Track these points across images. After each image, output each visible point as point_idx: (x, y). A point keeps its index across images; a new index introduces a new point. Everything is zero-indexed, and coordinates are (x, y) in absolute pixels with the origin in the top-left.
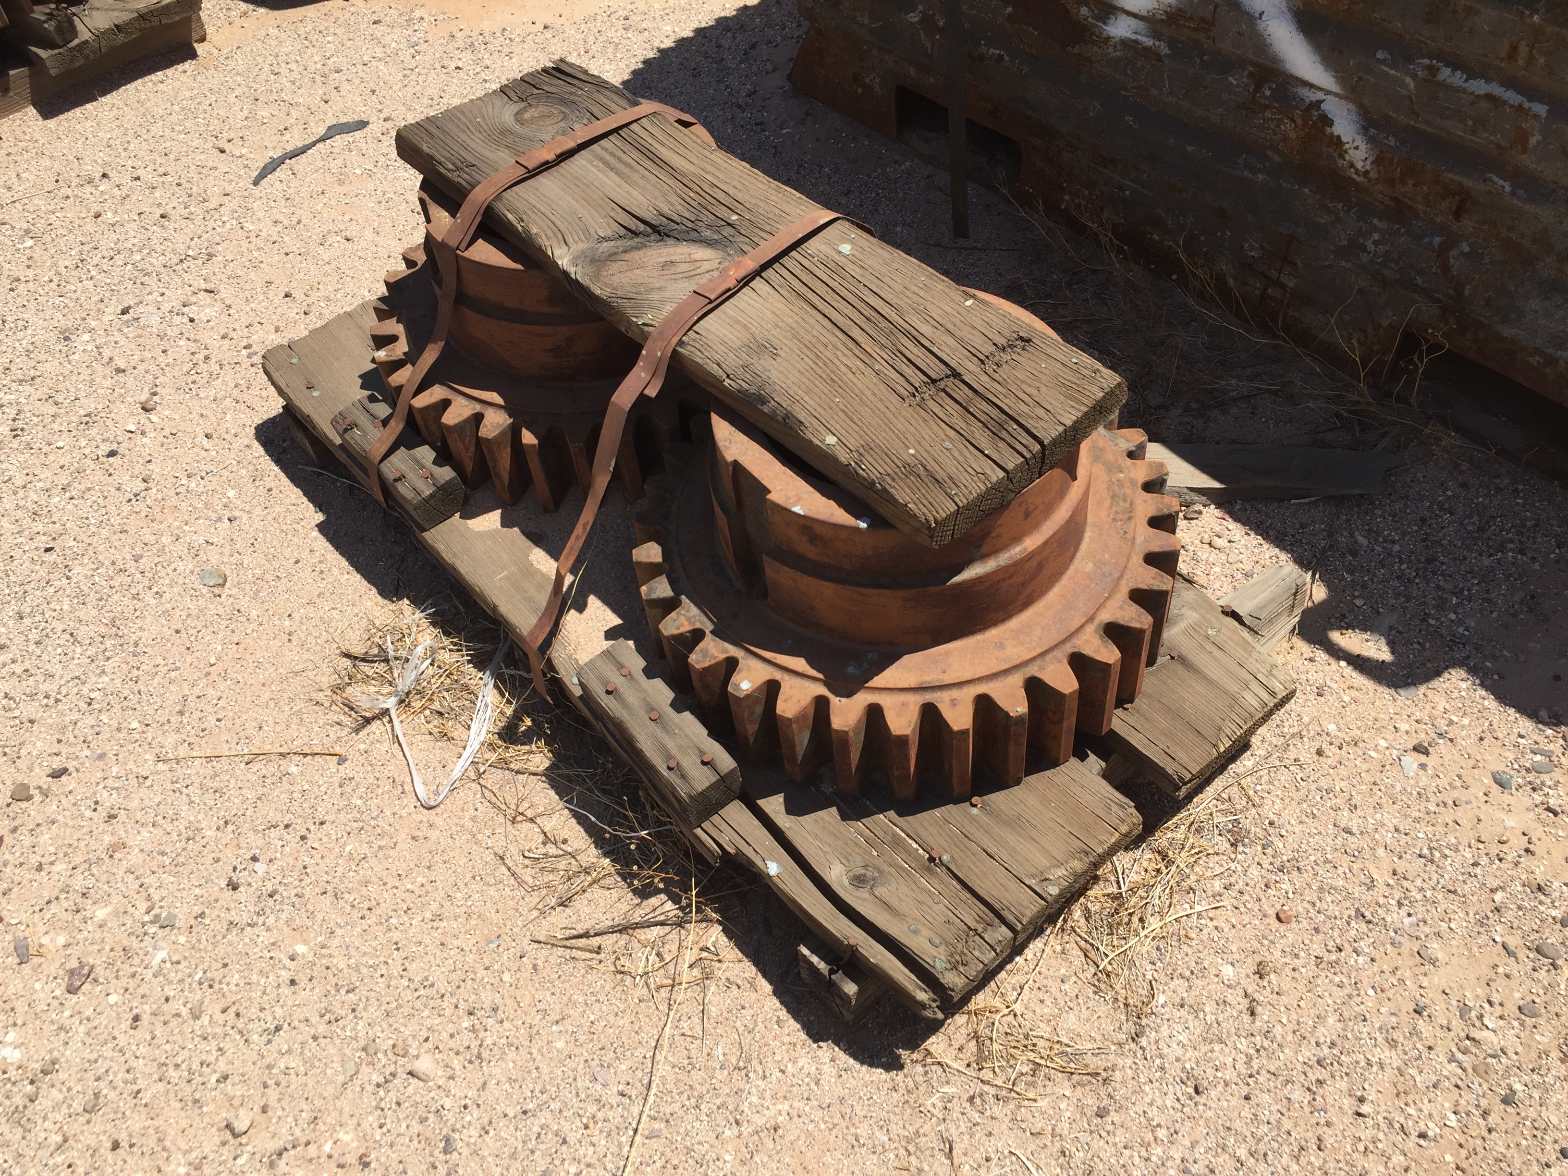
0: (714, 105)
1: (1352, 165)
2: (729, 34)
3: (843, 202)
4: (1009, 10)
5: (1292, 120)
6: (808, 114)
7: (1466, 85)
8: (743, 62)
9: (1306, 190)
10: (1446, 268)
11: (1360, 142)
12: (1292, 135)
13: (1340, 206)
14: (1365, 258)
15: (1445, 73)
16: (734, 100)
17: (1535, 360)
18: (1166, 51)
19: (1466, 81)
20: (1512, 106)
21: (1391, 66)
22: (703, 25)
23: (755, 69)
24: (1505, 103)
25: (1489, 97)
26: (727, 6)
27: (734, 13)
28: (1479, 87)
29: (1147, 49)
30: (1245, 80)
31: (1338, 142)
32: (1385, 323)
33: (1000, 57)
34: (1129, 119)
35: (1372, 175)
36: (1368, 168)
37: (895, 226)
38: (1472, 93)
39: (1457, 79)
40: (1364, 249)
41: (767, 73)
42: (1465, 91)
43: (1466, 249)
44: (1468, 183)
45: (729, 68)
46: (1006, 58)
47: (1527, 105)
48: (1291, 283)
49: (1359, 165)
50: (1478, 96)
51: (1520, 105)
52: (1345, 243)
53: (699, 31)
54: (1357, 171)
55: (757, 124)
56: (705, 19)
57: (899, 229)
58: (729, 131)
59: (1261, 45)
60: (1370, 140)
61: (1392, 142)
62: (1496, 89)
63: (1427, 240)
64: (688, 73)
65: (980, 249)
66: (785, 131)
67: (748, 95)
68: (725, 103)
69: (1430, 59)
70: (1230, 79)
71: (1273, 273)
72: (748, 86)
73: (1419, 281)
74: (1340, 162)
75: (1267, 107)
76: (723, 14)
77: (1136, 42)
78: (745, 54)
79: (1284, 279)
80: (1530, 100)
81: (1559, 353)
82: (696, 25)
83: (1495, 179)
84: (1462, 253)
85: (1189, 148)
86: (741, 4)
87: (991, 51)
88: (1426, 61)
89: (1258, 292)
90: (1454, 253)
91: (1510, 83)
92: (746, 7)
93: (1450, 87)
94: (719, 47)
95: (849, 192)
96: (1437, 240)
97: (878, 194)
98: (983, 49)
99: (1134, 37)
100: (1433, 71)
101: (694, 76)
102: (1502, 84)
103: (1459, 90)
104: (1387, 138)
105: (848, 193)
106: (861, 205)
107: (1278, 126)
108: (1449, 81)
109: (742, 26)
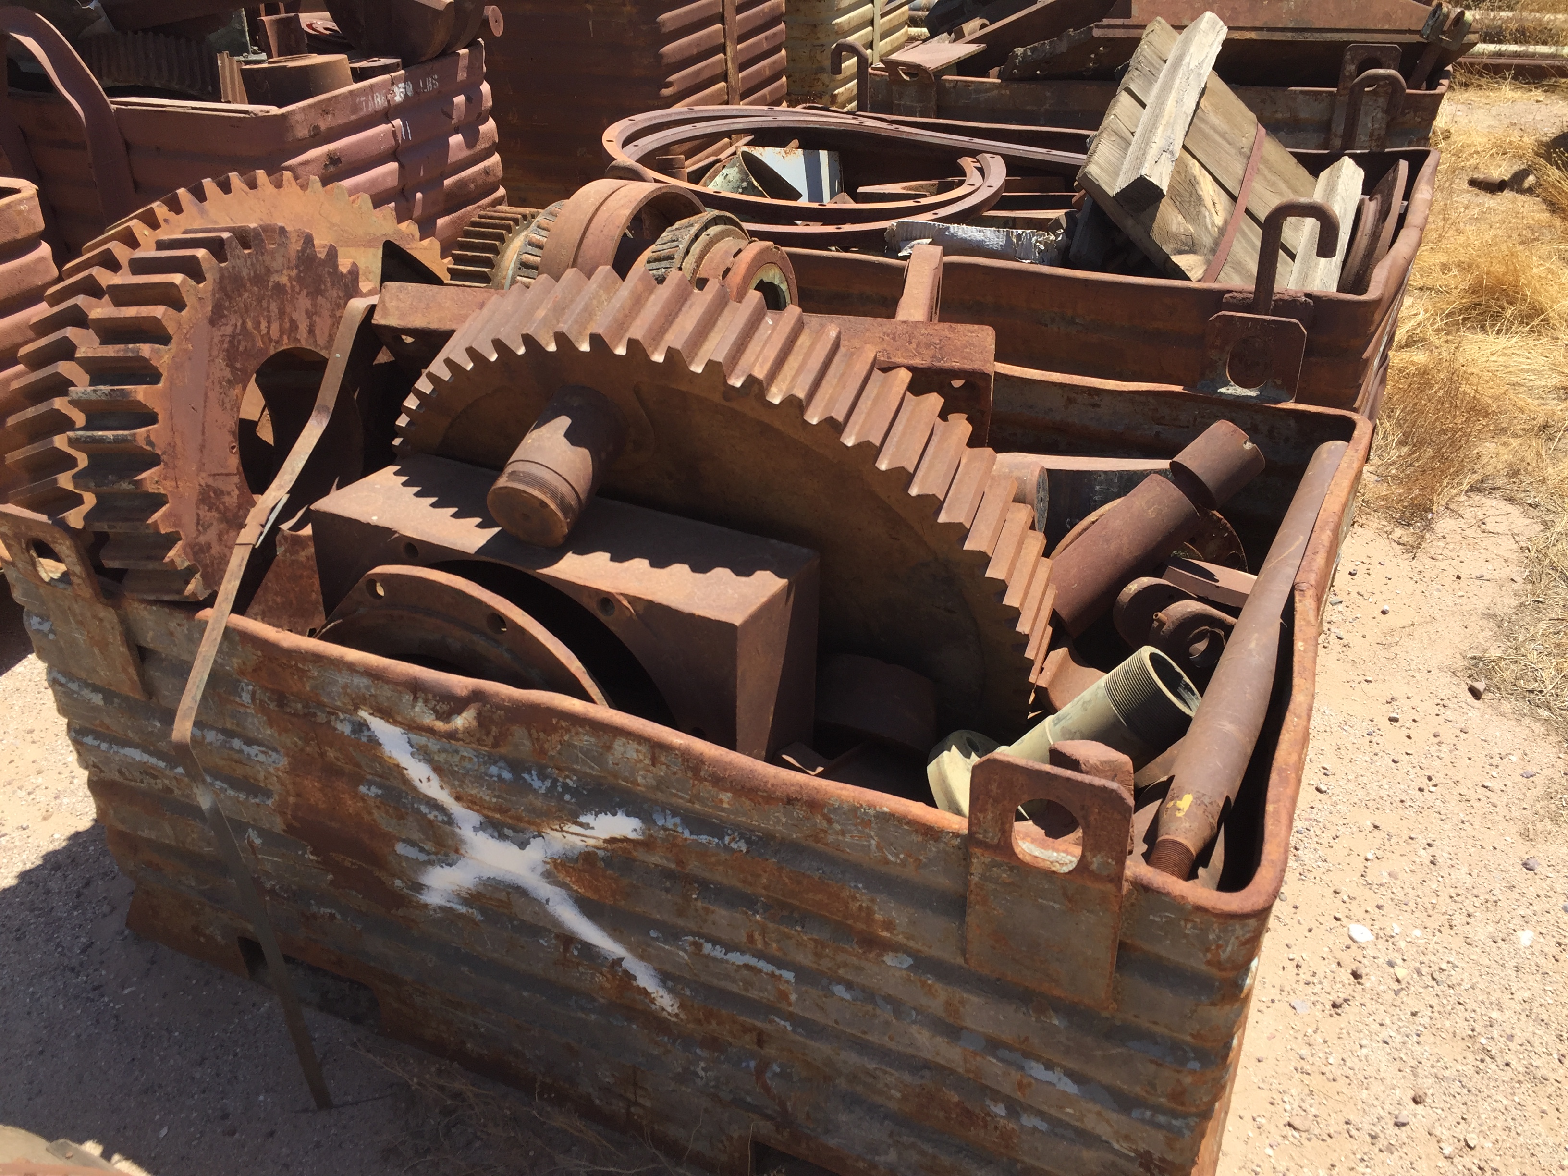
0: (44, 973)
1: (663, 1009)
2: (59, 874)
3: (198, 1075)
4: (330, 877)
5: (602, 973)
6: (153, 962)
7: (726, 957)
8: (75, 908)
9: (634, 1026)
10: (767, 1089)
11: (662, 992)
12: (607, 985)
13: (666, 1039)
14: (699, 1082)
15: (707, 948)
16: (66, 962)
17: (861, 1165)
18: (479, 917)
19: (726, 954)
20: (767, 974)
21: (666, 942)
22: (29, 866)
23: (89, 915)
24: (760, 971)
25: (747, 966)
26: (56, 836)
27: (64, 844)
28: (736, 958)
29: (461, 916)
30: (554, 941)
31: (645, 992)
32: (736, 1135)
33: (332, 916)
34: (465, 969)
35: (682, 1016)
36: (677, 1011)
37: (258, 1094)
38: (733, 964)
39: (718, 952)
40: (696, 1074)
41: (105, 916)
42: (727, 961)
43: (778, 1070)
44: (758, 1024)
45: (60, 919)
46: (338, 916)
47: (777, 972)
48: (648, 1104)
49: (669, 1009)
50: (739, 966)
51: (773, 972)
52: (680, 1070)
53: (24, 876)
54: (669, 1014)
55: (95, 989)
56: (30, 859)
57: (261, 1098)
58: (61, 1007)
59: (556, 923)
60: (671, 991)
61: (688, 993)
62: (748, 959)
63: (744, 1064)
64: (11, 936)
65: (351, 1104)
66: (126, 991)
67: (83, 951)
68: (56, 969)
69: (694, 936)
70: (541, 941)
71: (631, 1096)
72: (83, 940)
73: (749, 1099)
74: (654, 1007)
75: (578, 964)
76: (51, 848)
77: (451, 908)
78: (78, 897)
79: (641, 1100)
80: (779, 968)
81: (877, 1158)
82: (19, 868)
83: (777, 1020)
84: (775, 1074)
85: (525, 994)
86: (72, 831)
87: (322, 910)
88: (691, 938)
89: (623, 1111)
90: (769, 1074)
91: (760, 955)
92: (77, 834)
93: (715, 959)
94: (48, 892)
95: (203, 1059)
96: (752, 1064)
97: (236, 1055)
98: (314, 909)
99: (449, 905)
100: (698, 946)
101: (18, 939)
102: (754, 956)
103: (722, 961)
104: (683, 989)
105: (201, 1062)
106: (218, 1075)
107: (593, 978)
108: (712, 954)
109: (73, 861)
